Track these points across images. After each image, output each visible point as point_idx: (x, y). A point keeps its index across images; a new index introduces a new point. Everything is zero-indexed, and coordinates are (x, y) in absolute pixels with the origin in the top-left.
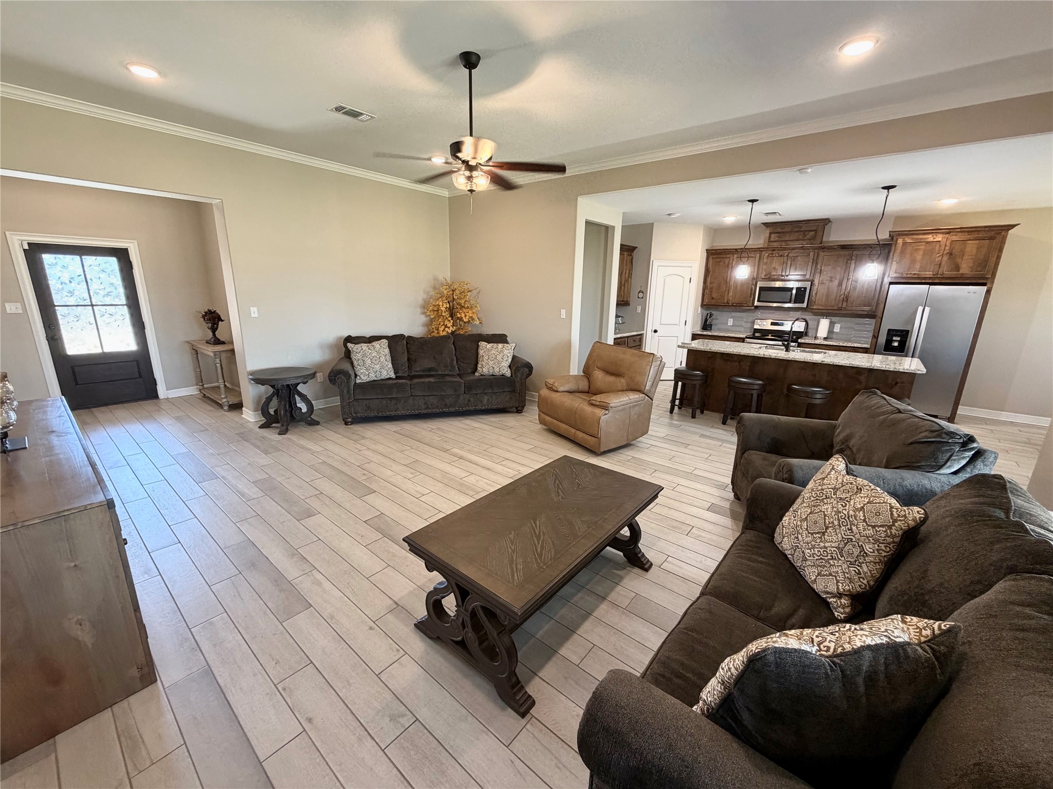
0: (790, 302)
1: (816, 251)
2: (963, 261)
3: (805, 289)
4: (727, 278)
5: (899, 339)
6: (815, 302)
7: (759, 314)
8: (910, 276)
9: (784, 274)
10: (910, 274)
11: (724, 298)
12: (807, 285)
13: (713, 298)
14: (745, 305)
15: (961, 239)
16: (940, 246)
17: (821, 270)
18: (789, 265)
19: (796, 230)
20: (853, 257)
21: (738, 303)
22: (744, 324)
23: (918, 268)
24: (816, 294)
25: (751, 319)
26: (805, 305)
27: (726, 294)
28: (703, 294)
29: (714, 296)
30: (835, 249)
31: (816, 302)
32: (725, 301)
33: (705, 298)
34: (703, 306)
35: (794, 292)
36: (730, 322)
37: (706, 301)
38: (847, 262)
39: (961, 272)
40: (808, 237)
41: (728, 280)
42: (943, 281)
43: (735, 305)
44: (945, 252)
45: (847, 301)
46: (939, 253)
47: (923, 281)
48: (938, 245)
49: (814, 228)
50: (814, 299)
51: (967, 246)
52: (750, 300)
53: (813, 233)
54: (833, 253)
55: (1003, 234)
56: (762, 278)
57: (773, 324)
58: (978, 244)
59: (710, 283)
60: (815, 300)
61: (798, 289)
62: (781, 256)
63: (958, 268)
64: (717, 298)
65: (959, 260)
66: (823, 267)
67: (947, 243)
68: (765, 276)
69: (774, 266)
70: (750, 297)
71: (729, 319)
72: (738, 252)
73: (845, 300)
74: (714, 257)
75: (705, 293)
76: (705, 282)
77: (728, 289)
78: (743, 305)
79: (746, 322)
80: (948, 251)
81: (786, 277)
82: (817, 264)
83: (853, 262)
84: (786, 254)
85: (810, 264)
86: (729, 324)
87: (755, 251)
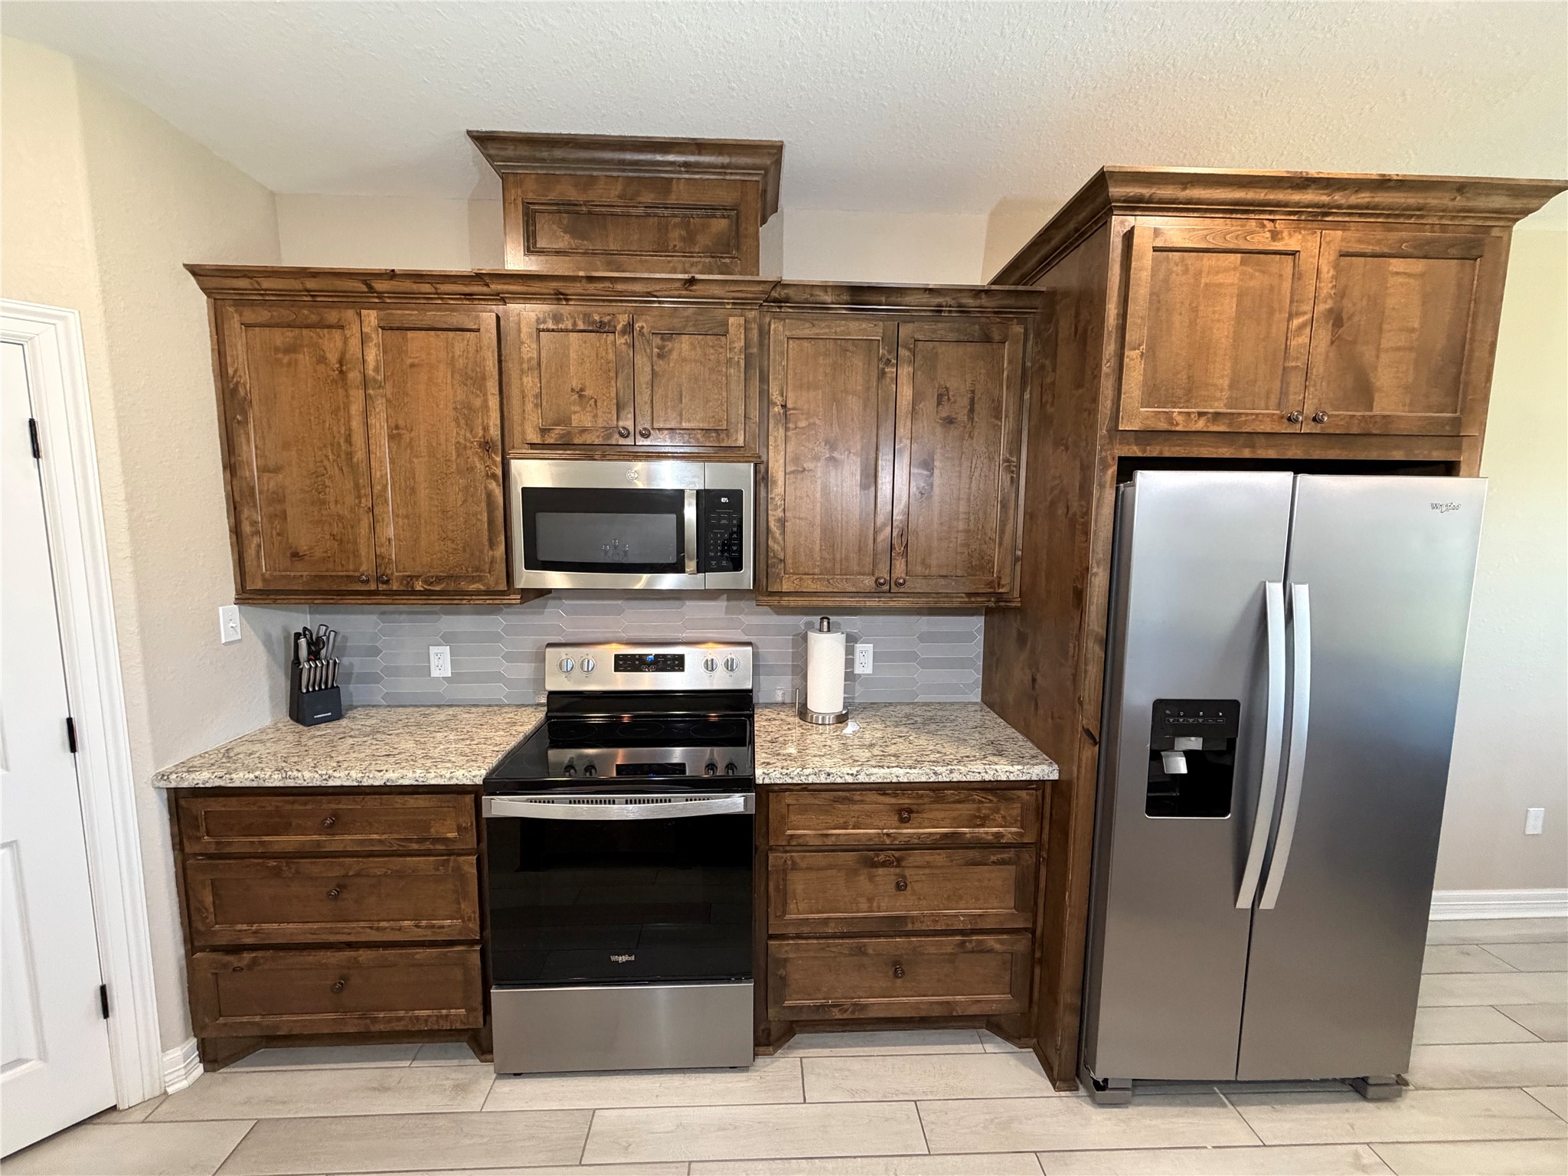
0: (678, 567)
1: (751, 314)
2: (1385, 358)
3: (736, 496)
4: (349, 440)
5: (1195, 743)
6: (783, 561)
7: (555, 620)
8: (1200, 425)
9: (629, 424)
10: (1200, 414)
11: (356, 554)
12: (738, 476)
13: (295, 555)
14: (473, 587)
15: (1369, 249)
16: (1297, 276)
17: (784, 406)
18: (644, 377)
19: (648, 198)
20: (903, 352)
21: (439, 579)
22: (504, 667)
23: (1226, 382)
24: (782, 522)
25: (528, 643)
26: (745, 578)
27: (364, 529)
28: (236, 531)
29: (303, 547)
30: (824, 308)
31: (789, 561)
32: (366, 567)
33: (251, 552)
34: (248, 595)
35: (690, 513)
36: (441, 662)
37: (262, 568)
38: (882, 374)
39: (1377, 411)
40: (703, 240)
41: (360, 455)
42: (1316, 454)
43: (419, 586)
44: (1322, 307)
45: (905, 554)
46: (1298, 314)
47: (1247, 454)
48: (1288, 270)
49: (726, 197)
50: (776, 547)
51: (1392, 281)
52: (493, 561)
53: (720, 225)
54: (822, 329)
55: (1495, 232)
56: (533, 446)
57: (624, 663)
58: (1422, 275)
59: (264, 470)
60: (784, 549)
61: (706, 498)
62: (601, 328)
63: (1364, 391)
64: (318, 553)
65: (1367, 353)
66: (790, 395)
67: (1325, 268)
68: (544, 431)
69: (575, 383)
70: (492, 544)
71: (433, 650)
72: (380, 295)
73: (899, 549)
74: (250, 316)
75: (247, 528)
76: (231, 465)
77: (366, 503)
78: (464, 585)
79: (509, 657)
80: (1329, 304)
81: (641, 441)
82: (764, 379)
83: (905, 371)
84: (622, 320)
85: (736, 374)
86: (435, 673)
87: (469, 296)
